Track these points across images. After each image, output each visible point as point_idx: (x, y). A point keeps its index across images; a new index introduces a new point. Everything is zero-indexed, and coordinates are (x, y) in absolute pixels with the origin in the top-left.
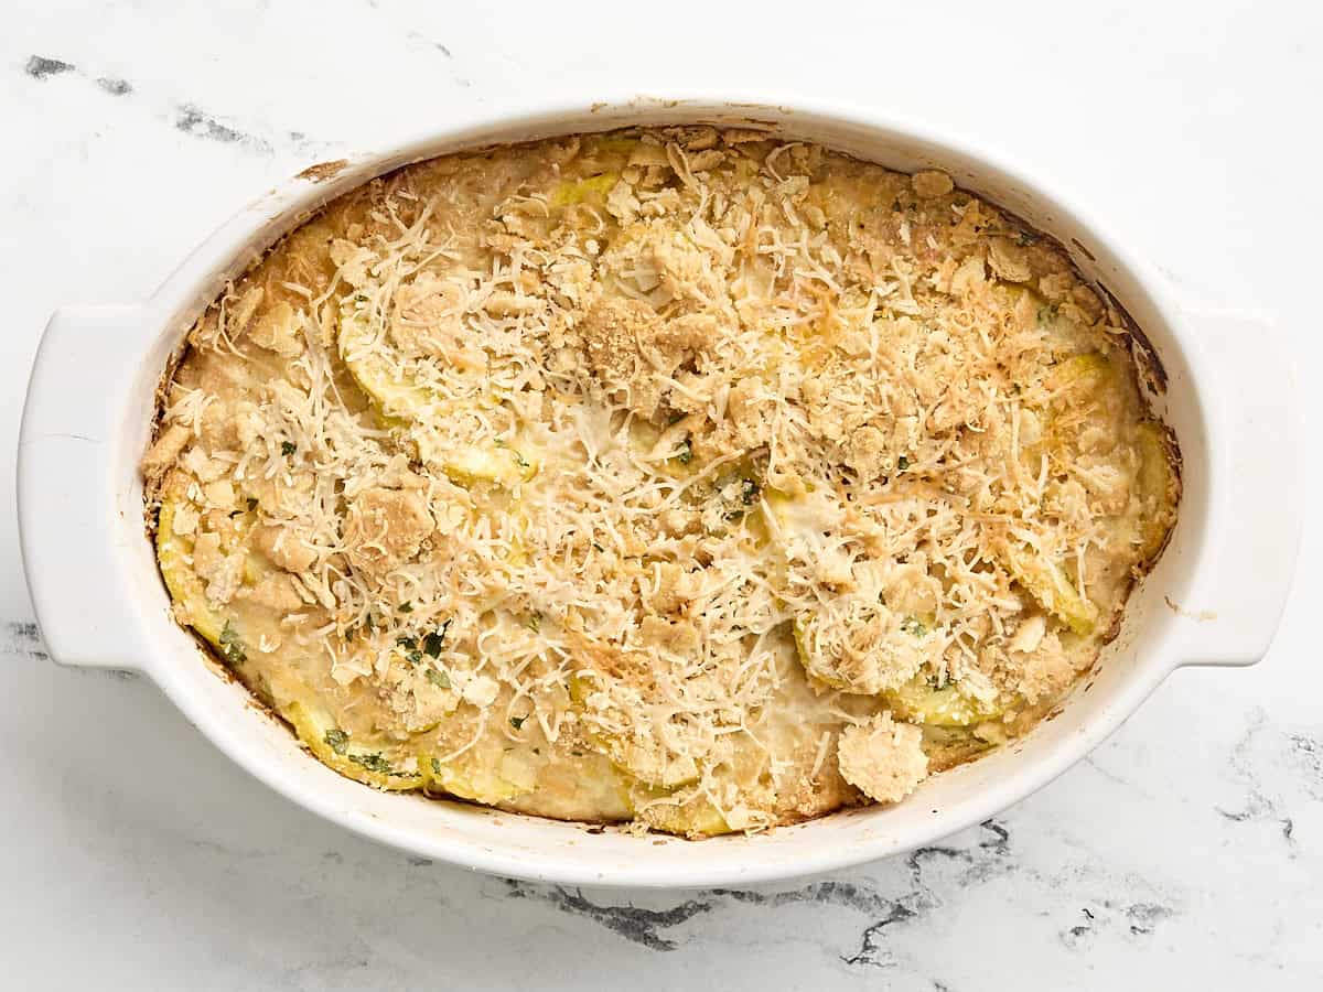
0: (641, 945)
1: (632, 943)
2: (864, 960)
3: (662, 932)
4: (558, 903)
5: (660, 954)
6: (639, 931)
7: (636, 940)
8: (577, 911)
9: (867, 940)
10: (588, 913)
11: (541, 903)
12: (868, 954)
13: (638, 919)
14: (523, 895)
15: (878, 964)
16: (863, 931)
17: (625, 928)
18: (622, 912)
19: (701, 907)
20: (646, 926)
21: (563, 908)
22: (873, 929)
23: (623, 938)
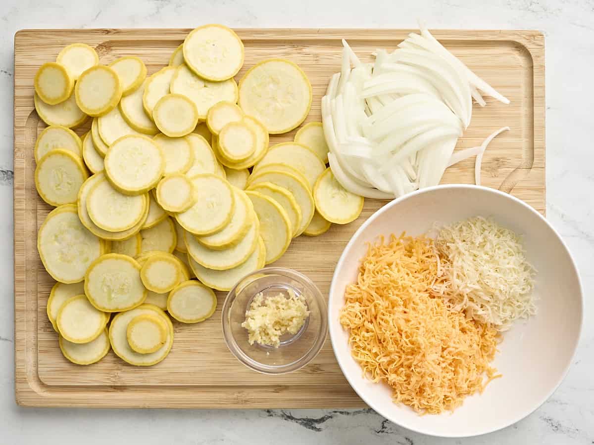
0: (311, 430)
1: (308, 429)
2: (383, 432)
3: (317, 426)
4: (284, 418)
5: (317, 432)
6: (310, 425)
7: (309, 428)
8: (290, 420)
9: (383, 425)
10: (293, 420)
11: (279, 418)
12: (384, 430)
13: (310, 422)
14: (272, 416)
15: (387, 433)
16: (382, 422)
17: (306, 425)
18: (304, 420)
19: (329, 417)
20: (312, 424)
21: (285, 419)
22: (385, 422)
23: (305, 428)
